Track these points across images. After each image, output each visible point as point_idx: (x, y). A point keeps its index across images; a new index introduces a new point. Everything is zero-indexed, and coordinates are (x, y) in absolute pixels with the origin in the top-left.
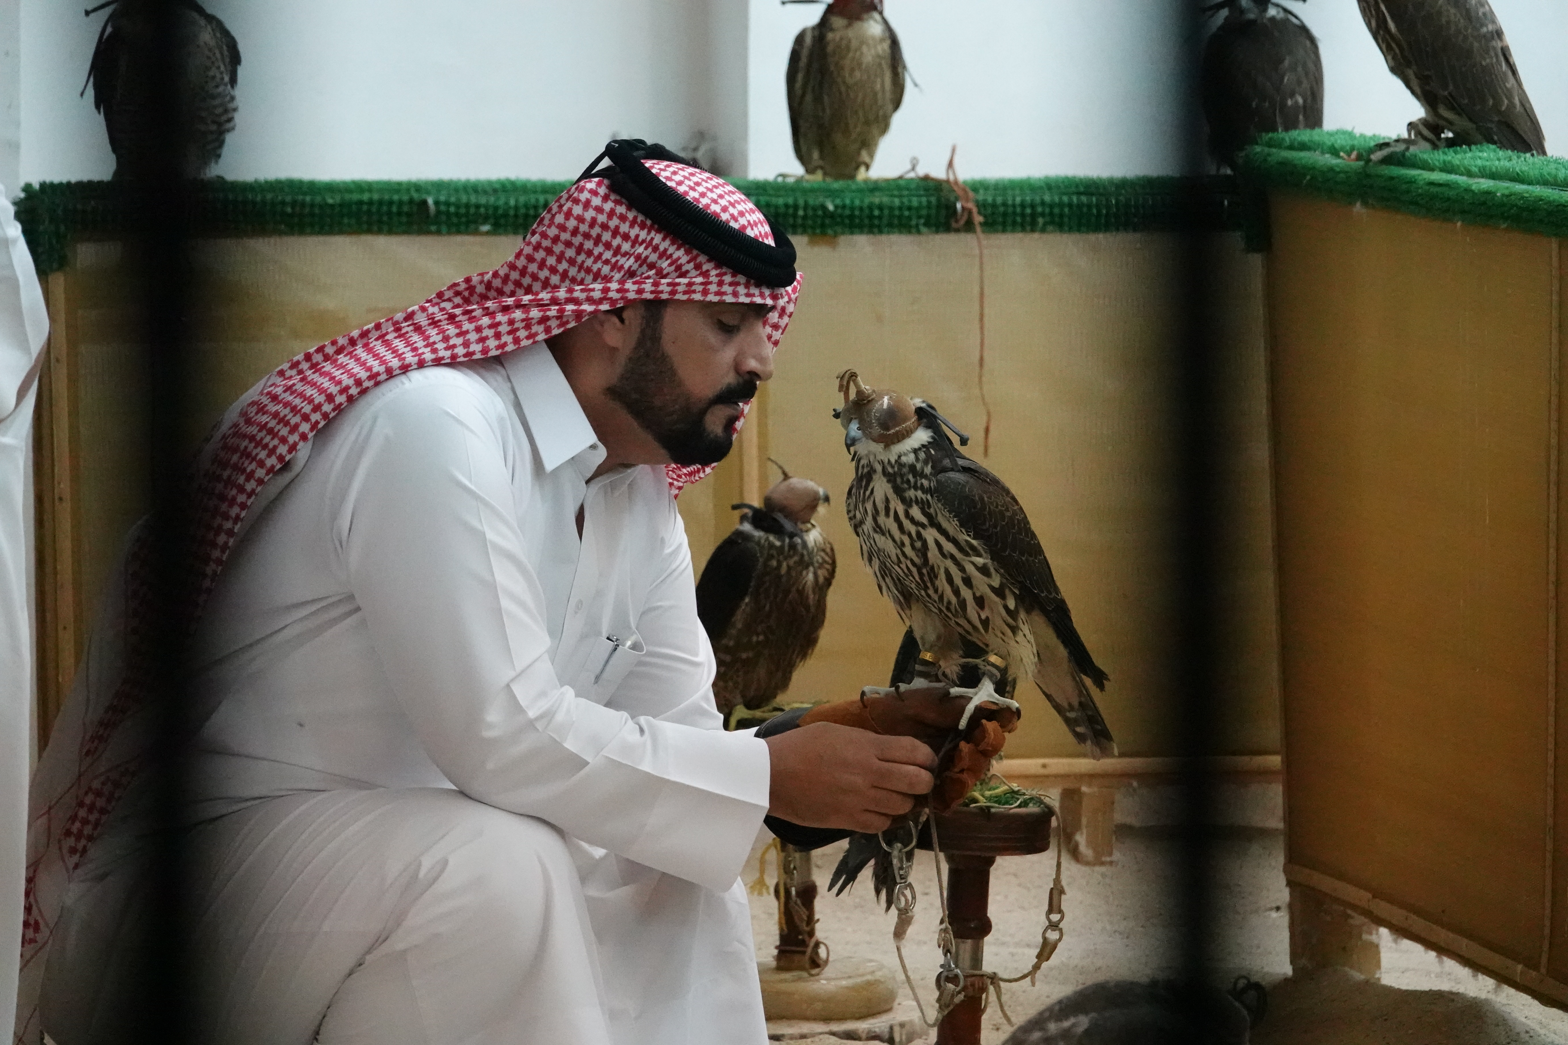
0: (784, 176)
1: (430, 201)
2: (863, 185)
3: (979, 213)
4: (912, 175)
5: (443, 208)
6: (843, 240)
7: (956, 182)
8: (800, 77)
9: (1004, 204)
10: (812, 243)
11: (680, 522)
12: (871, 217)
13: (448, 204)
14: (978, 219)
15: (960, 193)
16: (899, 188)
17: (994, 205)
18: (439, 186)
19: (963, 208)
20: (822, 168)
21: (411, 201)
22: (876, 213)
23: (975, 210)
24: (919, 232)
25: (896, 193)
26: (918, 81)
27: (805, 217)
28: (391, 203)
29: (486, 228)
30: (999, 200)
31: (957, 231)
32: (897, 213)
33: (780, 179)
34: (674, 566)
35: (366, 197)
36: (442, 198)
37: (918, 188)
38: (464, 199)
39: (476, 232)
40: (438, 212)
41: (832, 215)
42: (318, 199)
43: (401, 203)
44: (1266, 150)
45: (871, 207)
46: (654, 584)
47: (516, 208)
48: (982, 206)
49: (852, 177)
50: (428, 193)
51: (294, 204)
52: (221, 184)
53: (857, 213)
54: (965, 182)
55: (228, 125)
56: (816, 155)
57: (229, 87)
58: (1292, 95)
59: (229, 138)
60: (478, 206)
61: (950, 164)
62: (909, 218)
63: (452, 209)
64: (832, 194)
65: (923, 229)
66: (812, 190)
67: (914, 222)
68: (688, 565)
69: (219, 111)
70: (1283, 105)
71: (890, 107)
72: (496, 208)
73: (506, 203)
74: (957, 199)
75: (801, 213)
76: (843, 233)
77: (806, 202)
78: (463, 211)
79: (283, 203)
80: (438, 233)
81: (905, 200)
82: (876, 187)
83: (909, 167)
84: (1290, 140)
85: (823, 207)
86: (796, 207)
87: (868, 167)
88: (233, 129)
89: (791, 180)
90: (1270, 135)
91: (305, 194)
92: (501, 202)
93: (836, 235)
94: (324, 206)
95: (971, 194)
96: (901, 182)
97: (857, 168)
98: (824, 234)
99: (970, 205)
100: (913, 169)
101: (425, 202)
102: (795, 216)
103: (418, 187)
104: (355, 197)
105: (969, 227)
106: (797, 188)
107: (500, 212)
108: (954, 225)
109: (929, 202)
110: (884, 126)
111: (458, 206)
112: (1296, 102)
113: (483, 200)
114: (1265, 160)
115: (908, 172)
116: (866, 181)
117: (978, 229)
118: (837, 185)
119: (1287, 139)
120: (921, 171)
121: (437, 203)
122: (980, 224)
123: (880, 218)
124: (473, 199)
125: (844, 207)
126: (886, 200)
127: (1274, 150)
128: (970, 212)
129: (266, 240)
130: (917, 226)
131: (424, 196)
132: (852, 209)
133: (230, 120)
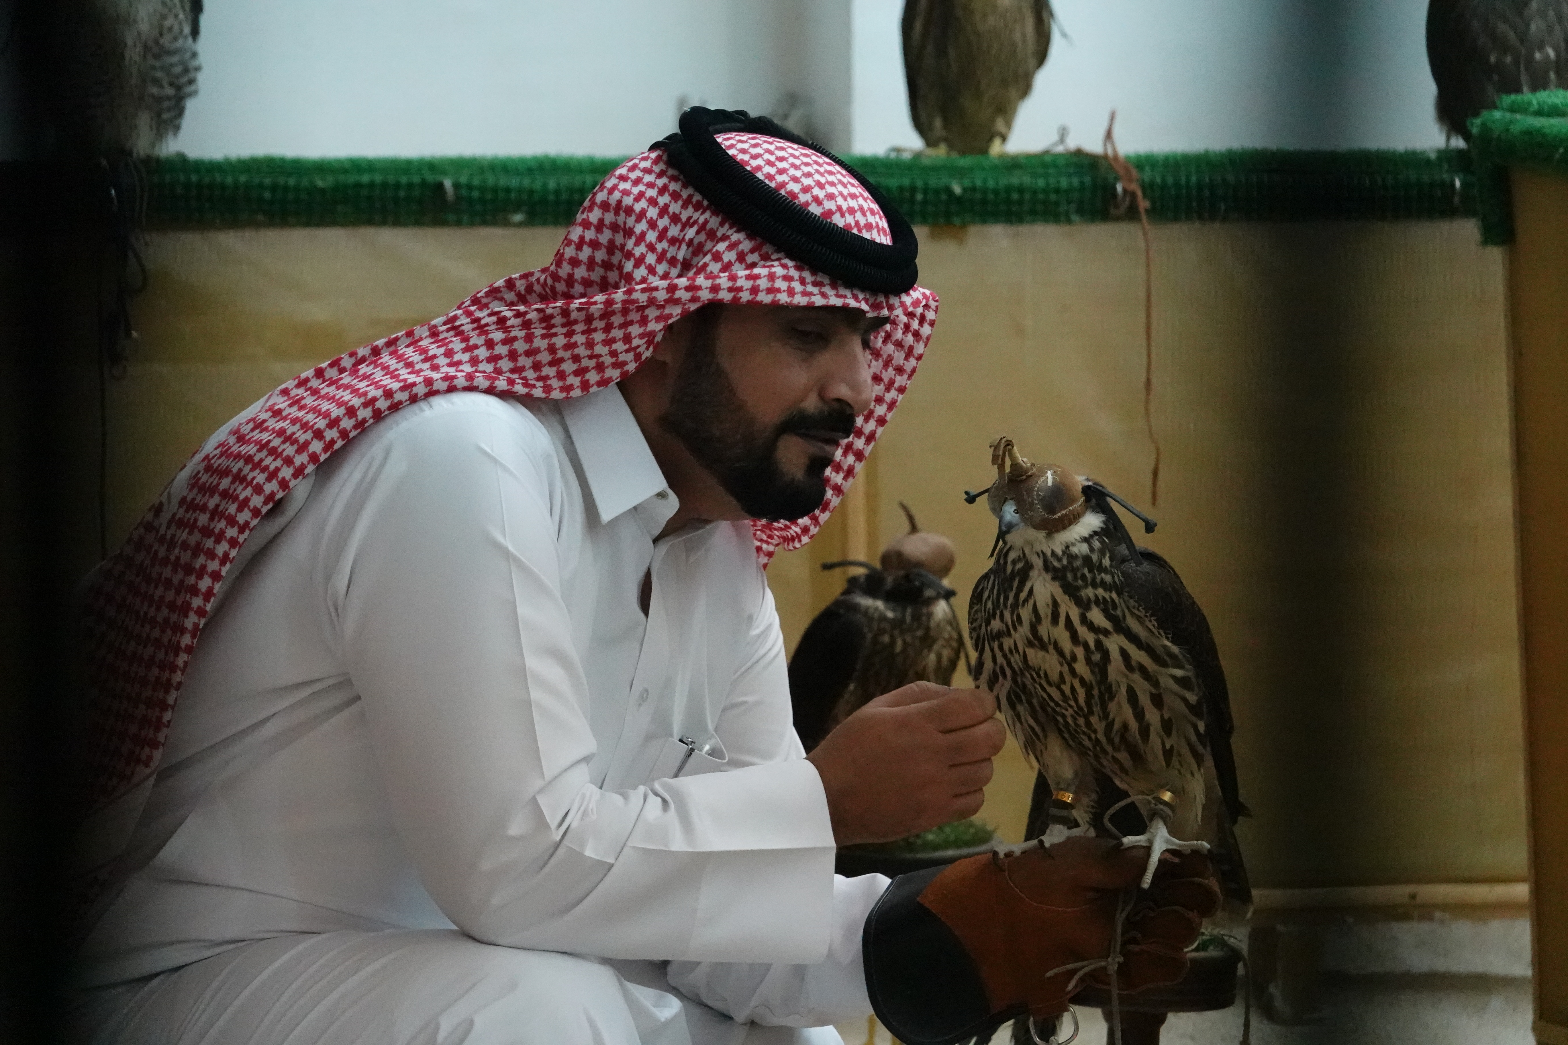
0: (898, 150)
1: (448, 183)
2: (996, 161)
3: (1145, 195)
4: (1060, 149)
5: (464, 192)
6: (975, 231)
7: (1116, 157)
8: (918, 25)
9: (1177, 185)
10: (933, 236)
11: (769, 596)
12: (1008, 201)
13: (470, 187)
14: (1144, 204)
15: (1122, 172)
16: (1045, 165)
17: (1164, 186)
18: (459, 164)
19: (1125, 191)
20: (945, 140)
21: (424, 184)
22: (1015, 196)
23: (1139, 193)
24: (1069, 221)
25: (1040, 171)
26: (1068, 30)
27: (925, 202)
28: (397, 186)
29: (518, 218)
30: (1170, 180)
31: (1118, 219)
32: (1041, 197)
33: (893, 155)
34: (762, 652)
35: (365, 179)
36: (463, 180)
37: (1068, 165)
38: (491, 181)
39: (507, 224)
40: (458, 198)
41: (959, 200)
42: (305, 182)
43: (410, 186)
44: (1508, 115)
45: (1009, 189)
46: (739, 673)
47: (557, 192)
48: (1148, 188)
49: (984, 151)
50: (444, 173)
51: (274, 188)
52: (182, 163)
53: (991, 196)
54: (1128, 158)
55: (189, 89)
56: (938, 123)
57: (190, 40)
58: (1541, 47)
59: (191, 105)
60: (508, 190)
61: (1109, 135)
62: (1057, 203)
63: (476, 194)
64: (959, 172)
65: (1075, 217)
66: (935, 169)
67: (1063, 208)
68: (780, 649)
69: (178, 70)
70: (1530, 60)
71: (1032, 62)
72: (531, 192)
73: (545, 185)
74: (1117, 179)
75: (919, 197)
76: (974, 222)
77: (926, 184)
78: (489, 196)
79: (261, 186)
80: (458, 224)
81: (1052, 181)
82: (1015, 164)
83: (1055, 137)
84: (1538, 103)
85: (949, 191)
86: (913, 190)
87: (1004, 138)
88: (195, 93)
89: (907, 156)
90: (1513, 97)
91: (290, 175)
92: (537, 185)
93: (964, 226)
94: (313, 190)
95: (1135, 173)
96: (1048, 159)
97: (991, 139)
98: (949, 223)
99: (1134, 187)
100: (1062, 140)
101: (440, 186)
102: (912, 200)
103: (432, 166)
104: (351, 179)
105: (1132, 214)
106: (914, 165)
107: (536, 196)
108: (1113, 211)
109: (1082, 183)
110: (1025, 88)
111: (482, 189)
112: (1548, 56)
113: (514, 182)
114: (1508, 130)
115: (1056, 144)
116: (1003, 157)
117: (1144, 217)
118: (965, 162)
119: (1535, 102)
120: (1072, 143)
121: (456, 186)
122: (1147, 211)
123: (1020, 202)
124: (503, 181)
125: (974, 189)
126: (1027, 180)
127: (1518, 116)
128: (1133, 195)
129: (240, 234)
130: (1067, 214)
131: (439, 178)
132: (985, 191)
133: (192, 82)
